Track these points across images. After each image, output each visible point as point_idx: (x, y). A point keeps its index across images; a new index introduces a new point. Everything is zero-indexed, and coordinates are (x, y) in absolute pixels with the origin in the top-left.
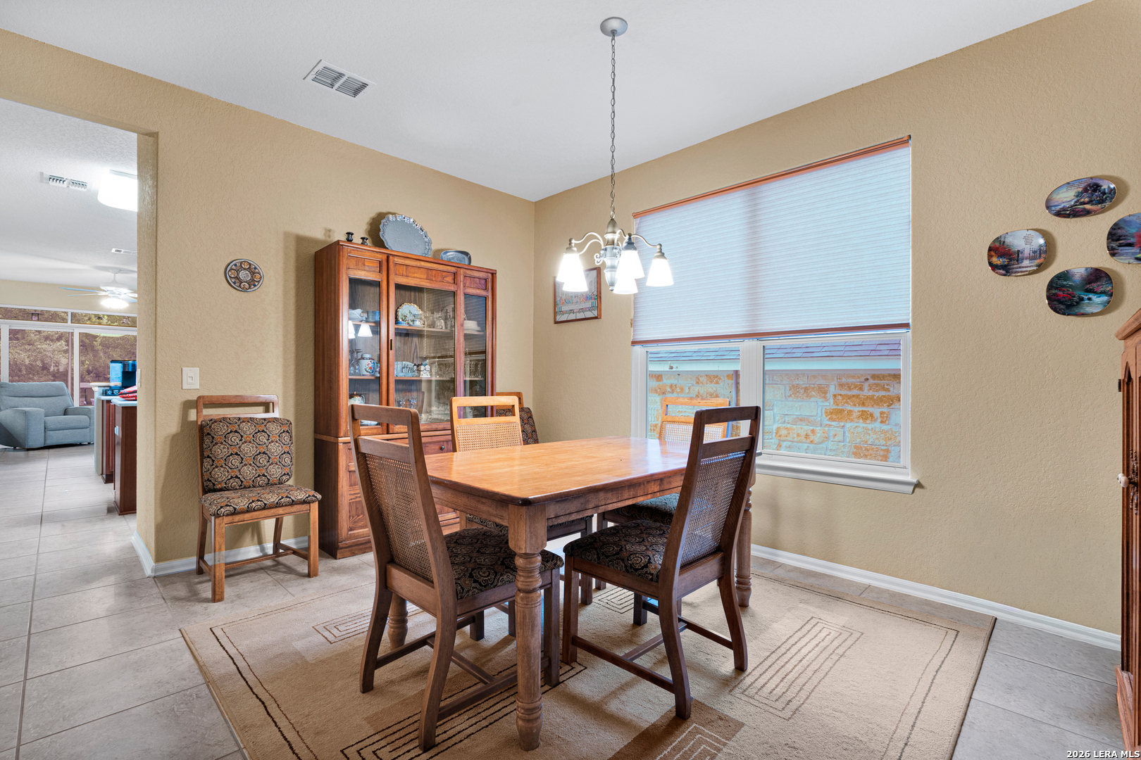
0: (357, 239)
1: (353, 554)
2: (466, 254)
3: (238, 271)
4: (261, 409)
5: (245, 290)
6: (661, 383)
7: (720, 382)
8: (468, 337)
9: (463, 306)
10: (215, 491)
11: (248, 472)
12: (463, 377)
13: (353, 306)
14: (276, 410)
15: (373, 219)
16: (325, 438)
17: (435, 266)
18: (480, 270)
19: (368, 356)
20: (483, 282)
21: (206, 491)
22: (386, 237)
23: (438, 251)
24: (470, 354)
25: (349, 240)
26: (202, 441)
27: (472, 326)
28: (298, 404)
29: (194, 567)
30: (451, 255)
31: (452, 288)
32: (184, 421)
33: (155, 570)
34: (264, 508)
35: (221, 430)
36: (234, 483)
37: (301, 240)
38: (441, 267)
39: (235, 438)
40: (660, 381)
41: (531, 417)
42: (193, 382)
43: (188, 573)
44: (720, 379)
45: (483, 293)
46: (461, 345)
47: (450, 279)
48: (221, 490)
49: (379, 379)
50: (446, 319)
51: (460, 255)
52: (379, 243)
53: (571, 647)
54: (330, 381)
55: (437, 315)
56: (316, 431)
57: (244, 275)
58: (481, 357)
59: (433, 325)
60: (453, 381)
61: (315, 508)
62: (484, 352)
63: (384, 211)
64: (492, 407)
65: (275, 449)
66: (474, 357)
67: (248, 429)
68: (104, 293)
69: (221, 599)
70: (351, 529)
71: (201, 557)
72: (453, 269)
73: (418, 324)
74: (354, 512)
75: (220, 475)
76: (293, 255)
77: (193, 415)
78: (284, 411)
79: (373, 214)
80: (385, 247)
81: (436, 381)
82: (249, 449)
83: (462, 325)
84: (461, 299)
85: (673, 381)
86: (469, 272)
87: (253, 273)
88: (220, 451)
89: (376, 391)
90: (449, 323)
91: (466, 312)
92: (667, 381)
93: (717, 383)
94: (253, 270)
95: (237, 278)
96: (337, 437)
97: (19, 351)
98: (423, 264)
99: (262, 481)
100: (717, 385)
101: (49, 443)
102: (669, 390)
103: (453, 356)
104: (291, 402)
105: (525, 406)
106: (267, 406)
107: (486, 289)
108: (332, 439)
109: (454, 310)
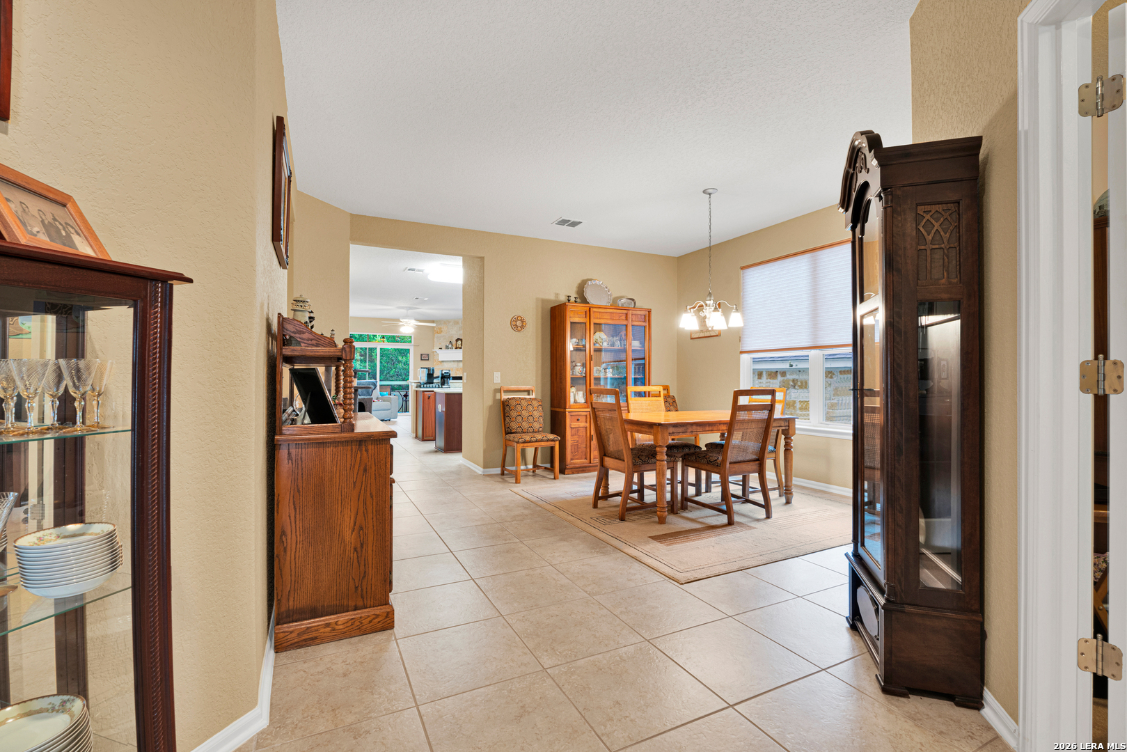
0: (572, 299)
1: (573, 473)
2: (633, 300)
3: (516, 321)
4: (526, 393)
5: (519, 331)
6: (785, 378)
7: (834, 376)
8: (634, 351)
9: (631, 333)
10: (511, 433)
11: (525, 425)
12: (631, 376)
13: (571, 338)
14: (534, 394)
15: (580, 284)
16: (557, 409)
17: (615, 311)
18: (641, 309)
19: (579, 364)
20: (643, 317)
21: (507, 433)
22: (587, 295)
23: (616, 300)
24: (635, 359)
25: (569, 300)
26: (504, 409)
27: (636, 344)
28: (543, 391)
29: (500, 472)
30: (624, 301)
31: (625, 323)
32: (495, 400)
33: (484, 472)
34: (536, 442)
35: (513, 403)
36: (519, 430)
37: (544, 301)
38: (618, 311)
39: (519, 407)
40: (784, 376)
41: (675, 402)
42: (497, 379)
43: (497, 475)
44: (834, 374)
45: (643, 324)
46: (630, 356)
47: (624, 317)
48: (514, 433)
49: (586, 377)
50: (620, 340)
51: (629, 300)
52: (584, 301)
53: (685, 502)
54: (561, 379)
55: (615, 338)
56: (552, 405)
57: (519, 323)
58: (642, 362)
59: (613, 345)
60: (626, 378)
61: (557, 443)
62: (644, 359)
63: (585, 278)
64: (649, 392)
65: (536, 414)
66: (638, 362)
67: (524, 403)
68: (401, 323)
69: (519, 483)
70: (572, 460)
71: (503, 467)
72: (625, 312)
73: (605, 344)
74: (573, 450)
75: (514, 425)
76: (540, 310)
77: (498, 396)
78: (536, 395)
79: (579, 281)
80: (588, 303)
81: (612, 379)
82: (525, 413)
83: (631, 344)
84: (630, 328)
85: (795, 377)
86: (634, 312)
87: (523, 322)
88: (513, 414)
89: (583, 384)
90: (622, 342)
91: (633, 335)
92: (789, 377)
93: (831, 377)
94: (522, 321)
95: (516, 325)
96: (565, 408)
98: (608, 310)
99: (531, 430)
100: (831, 380)
102: (792, 383)
103: (626, 361)
104: (540, 391)
105: (671, 395)
106: (528, 392)
107: (645, 321)
108: (562, 410)
109: (626, 335)
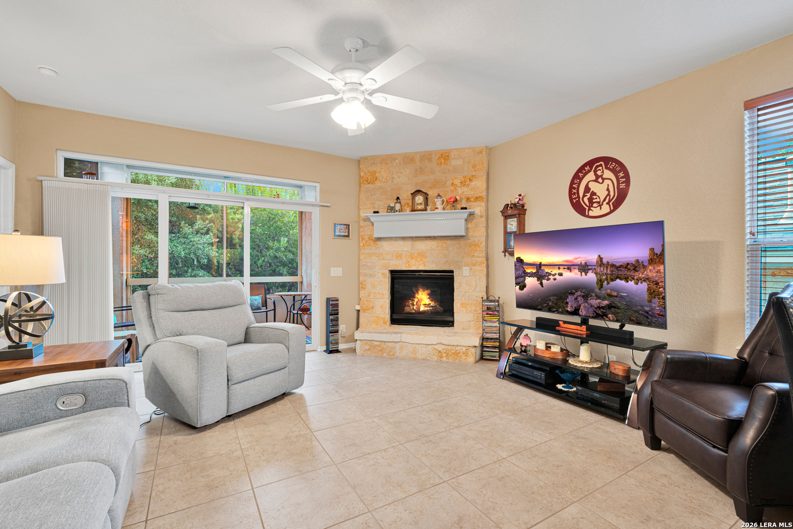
97: (176, 244)
101: (235, 409)
